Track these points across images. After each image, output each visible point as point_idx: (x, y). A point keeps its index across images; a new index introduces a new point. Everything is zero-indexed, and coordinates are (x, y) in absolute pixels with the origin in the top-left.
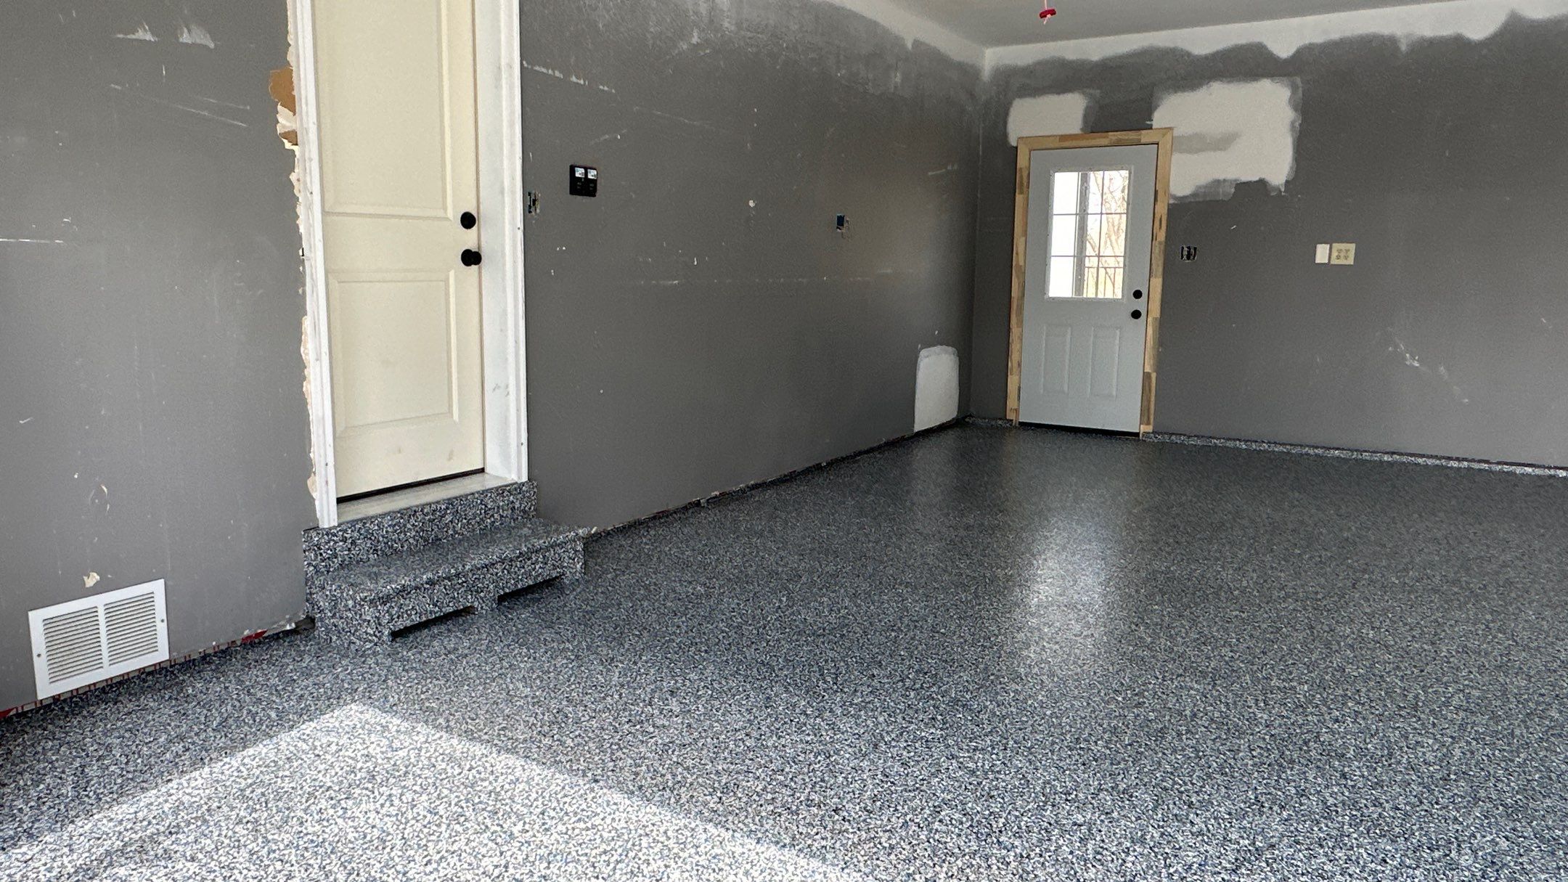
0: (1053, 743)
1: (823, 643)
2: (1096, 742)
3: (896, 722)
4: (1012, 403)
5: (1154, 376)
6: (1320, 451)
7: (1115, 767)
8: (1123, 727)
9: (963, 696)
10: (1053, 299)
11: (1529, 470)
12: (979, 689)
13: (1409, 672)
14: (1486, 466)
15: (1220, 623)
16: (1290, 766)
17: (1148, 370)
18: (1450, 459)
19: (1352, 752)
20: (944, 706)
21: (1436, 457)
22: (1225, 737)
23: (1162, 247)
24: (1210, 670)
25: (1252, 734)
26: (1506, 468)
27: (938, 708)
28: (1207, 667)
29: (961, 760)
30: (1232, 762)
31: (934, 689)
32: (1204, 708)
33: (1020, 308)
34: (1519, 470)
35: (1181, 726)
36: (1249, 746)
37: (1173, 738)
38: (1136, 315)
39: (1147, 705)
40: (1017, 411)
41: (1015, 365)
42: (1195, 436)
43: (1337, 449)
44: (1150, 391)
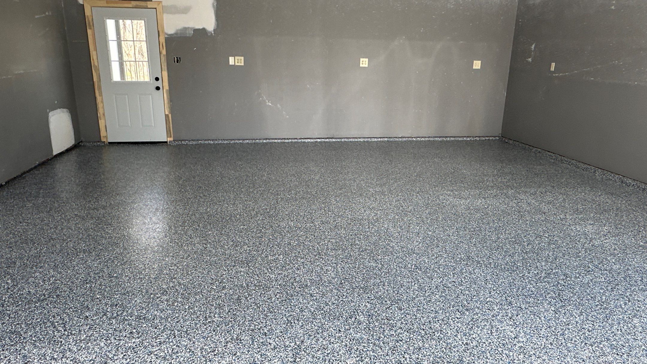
0: (196, 324)
1: (47, 305)
2: (214, 316)
3: (111, 342)
4: (103, 133)
5: (170, 115)
7: (228, 327)
8: (223, 303)
9: (141, 313)
10: (115, 82)
12: (148, 305)
13: (311, 238)
15: (238, 234)
16: (292, 298)
17: (167, 113)
18: (284, 139)
19: (309, 283)
20: (134, 322)
22: (263, 293)
24: (244, 259)
25: (273, 287)
27: (131, 325)
28: (242, 258)
29: (156, 353)
30: (271, 304)
31: (125, 314)
32: (250, 280)
33: (99, 87)
35: (245, 293)
36: (274, 294)
37: (245, 301)
38: (158, 88)
39: (227, 287)
40: (106, 137)
41: (102, 114)
42: (192, 140)
44: (169, 122)
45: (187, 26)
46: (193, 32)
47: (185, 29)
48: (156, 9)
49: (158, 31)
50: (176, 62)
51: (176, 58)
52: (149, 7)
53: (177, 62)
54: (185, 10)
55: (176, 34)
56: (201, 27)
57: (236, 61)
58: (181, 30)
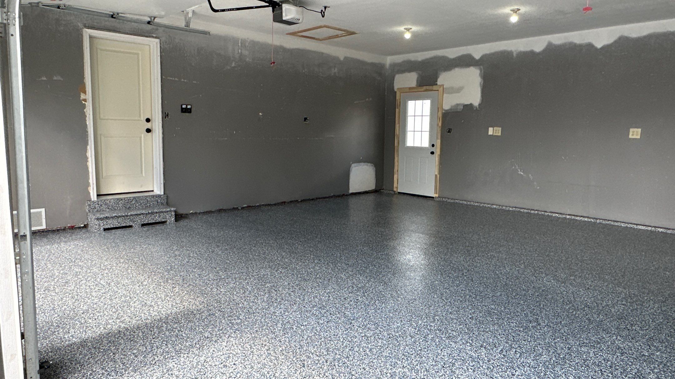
4: (395, 184)
5: (438, 176)
6: (490, 206)
10: (408, 146)
17: (437, 174)
23: (440, 129)
33: (398, 150)
38: (432, 153)
40: (397, 188)
41: (396, 171)
42: (450, 199)
43: (495, 205)
44: (437, 181)
45: (458, 103)
46: (462, 107)
47: (458, 105)
48: (439, 90)
49: (439, 108)
50: (447, 132)
51: (448, 129)
52: (434, 90)
53: (449, 132)
54: (459, 90)
55: (451, 109)
56: (469, 103)
57: (495, 131)
58: (455, 106)
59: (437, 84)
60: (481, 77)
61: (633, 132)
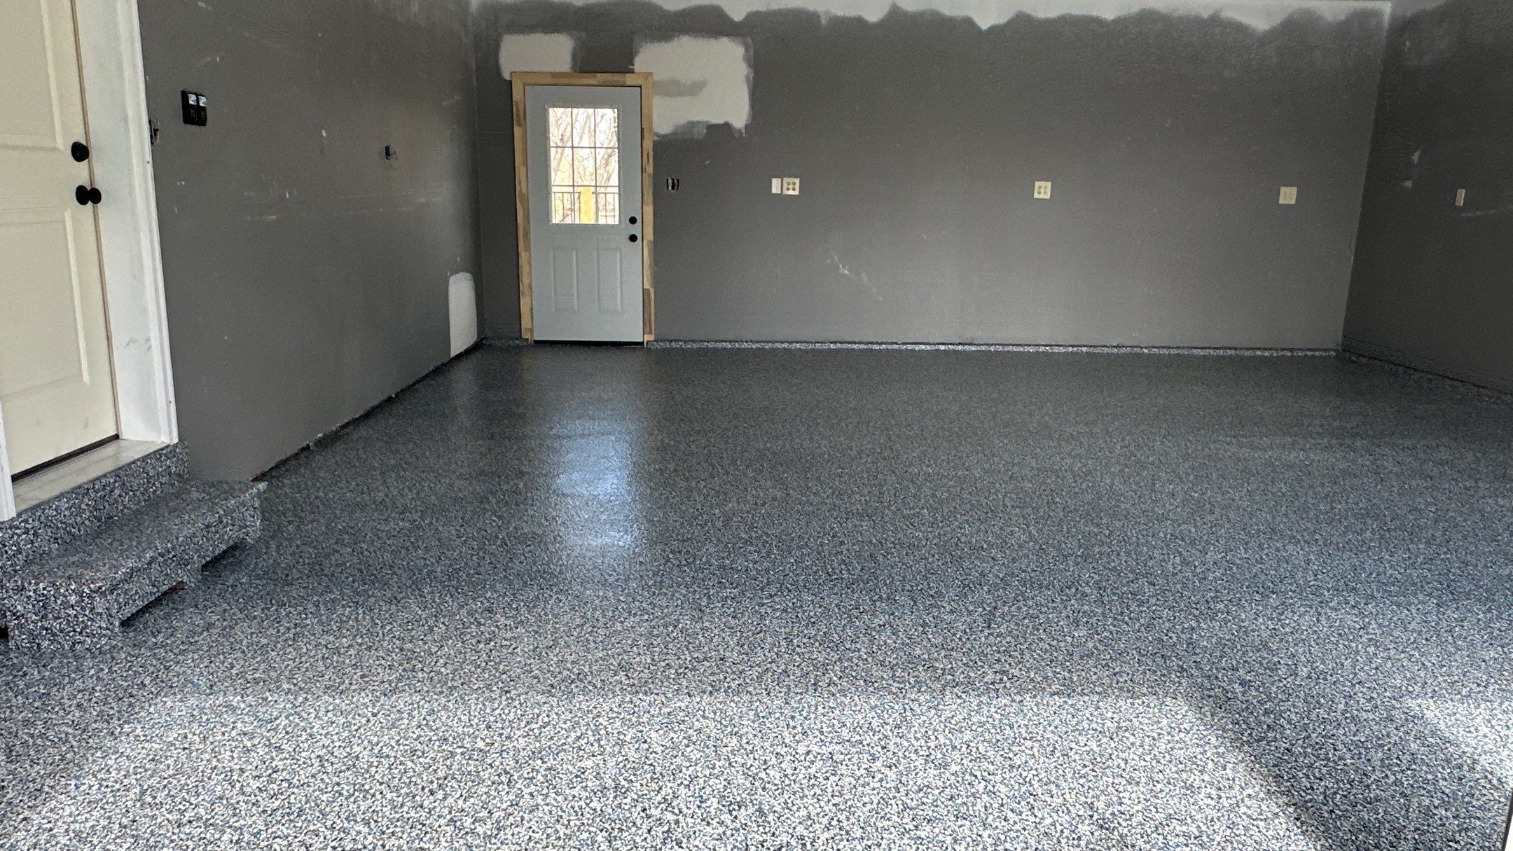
4: (526, 323)
5: (652, 291)
6: (786, 345)
10: (557, 225)
11: (923, 347)
14: (896, 347)
17: (647, 286)
18: (872, 343)
21: (867, 343)
26: (910, 347)
33: (527, 235)
34: (917, 348)
38: (633, 238)
40: (531, 330)
42: (689, 341)
43: (797, 342)
44: (650, 305)
45: (695, 119)
46: (705, 131)
47: (692, 124)
48: (640, 87)
49: (642, 129)
50: (670, 188)
51: (670, 181)
52: (628, 84)
53: (673, 188)
54: (695, 89)
55: (674, 134)
56: (721, 121)
57: (785, 186)
58: (684, 126)
59: (632, 72)
60: (749, 64)
61: (1040, 187)
